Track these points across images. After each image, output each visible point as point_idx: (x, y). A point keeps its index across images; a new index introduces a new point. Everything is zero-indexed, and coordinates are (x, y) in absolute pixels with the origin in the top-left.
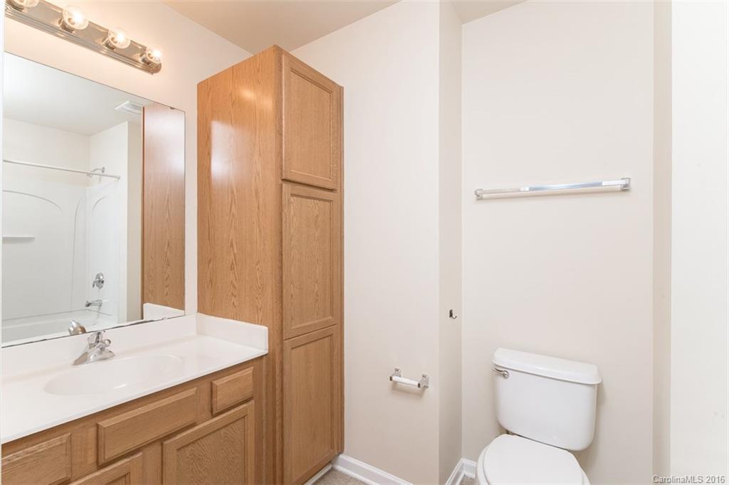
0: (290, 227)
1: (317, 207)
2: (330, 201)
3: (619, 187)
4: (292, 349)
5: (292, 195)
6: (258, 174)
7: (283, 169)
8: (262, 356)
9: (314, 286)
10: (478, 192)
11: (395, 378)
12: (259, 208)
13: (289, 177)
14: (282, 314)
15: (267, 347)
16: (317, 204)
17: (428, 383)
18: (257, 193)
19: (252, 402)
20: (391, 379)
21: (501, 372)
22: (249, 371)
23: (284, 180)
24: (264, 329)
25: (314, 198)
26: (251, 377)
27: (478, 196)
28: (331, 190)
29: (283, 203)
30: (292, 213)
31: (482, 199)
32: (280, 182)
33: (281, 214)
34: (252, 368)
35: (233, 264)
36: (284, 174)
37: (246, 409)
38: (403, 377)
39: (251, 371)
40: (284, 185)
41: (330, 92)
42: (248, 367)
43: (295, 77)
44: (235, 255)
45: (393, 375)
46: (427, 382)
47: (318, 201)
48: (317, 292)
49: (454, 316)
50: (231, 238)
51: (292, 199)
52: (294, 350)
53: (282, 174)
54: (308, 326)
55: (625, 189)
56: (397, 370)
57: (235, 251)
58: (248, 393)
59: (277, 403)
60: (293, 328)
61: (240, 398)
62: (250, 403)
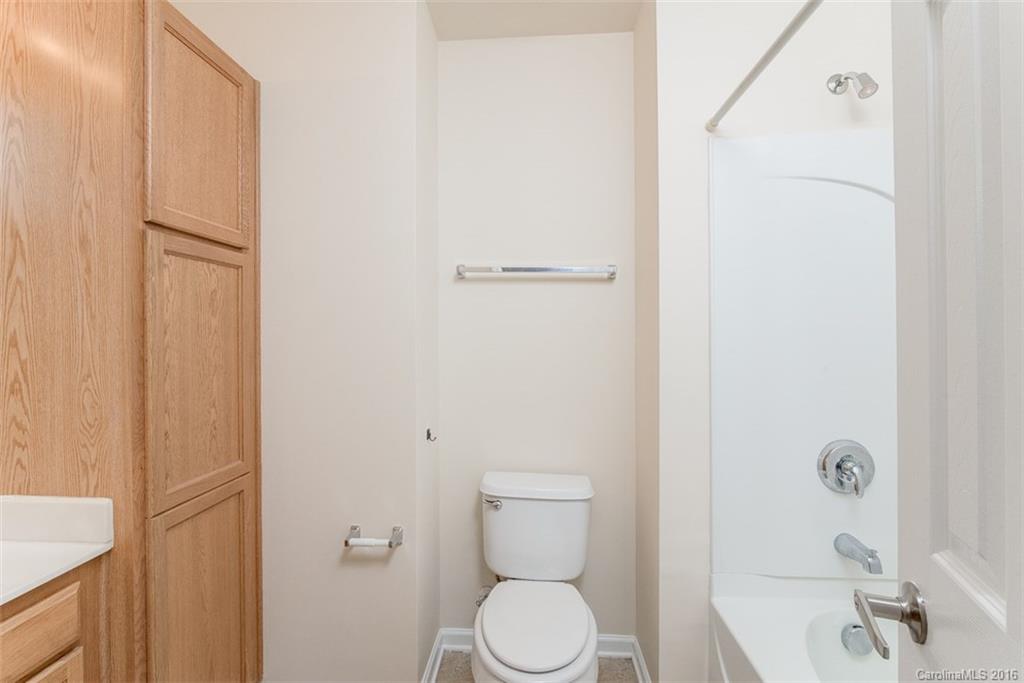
0: (162, 310)
1: (214, 276)
2: (238, 267)
3: (606, 275)
4: (167, 530)
5: (167, 252)
6: (88, 207)
7: (149, 203)
8: (100, 557)
9: (209, 412)
10: (461, 269)
11: (352, 541)
12: (88, 270)
13: (160, 219)
14: (144, 469)
15: (112, 537)
16: (213, 269)
17: (401, 538)
18: (84, 242)
19: (79, 651)
20: (346, 543)
21: (493, 503)
22: (72, 590)
23: (151, 224)
24: (106, 503)
25: (209, 261)
26: (76, 604)
27: (459, 274)
28: (239, 249)
29: (149, 263)
30: (167, 283)
31: (463, 278)
32: (141, 225)
33: (142, 286)
34: (78, 583)
35: (16, 380)
36: (150, 212)
37: (64, 669)
38: (364, 537)
39: (75, 592)
40: (151, 233)
41: (238, 85)
42: (68, 585)
43: (171, 42)
44: (23, 364)
45: (350, 537)
46: (400, 536)
47: (215, 266)
48: (214, 422)
49: (432, 437)
50: (11, 330)
51: (166, 259)
52: (170, 532)
53: (144, 211)
54: (198, 484)
55: (611, 277)
56: (354, 528)
57: (24, 355)
58: (69, 634)
59: (137, 637)
60: (169, 492)
61: (47, 652)
62: (72, 655)
